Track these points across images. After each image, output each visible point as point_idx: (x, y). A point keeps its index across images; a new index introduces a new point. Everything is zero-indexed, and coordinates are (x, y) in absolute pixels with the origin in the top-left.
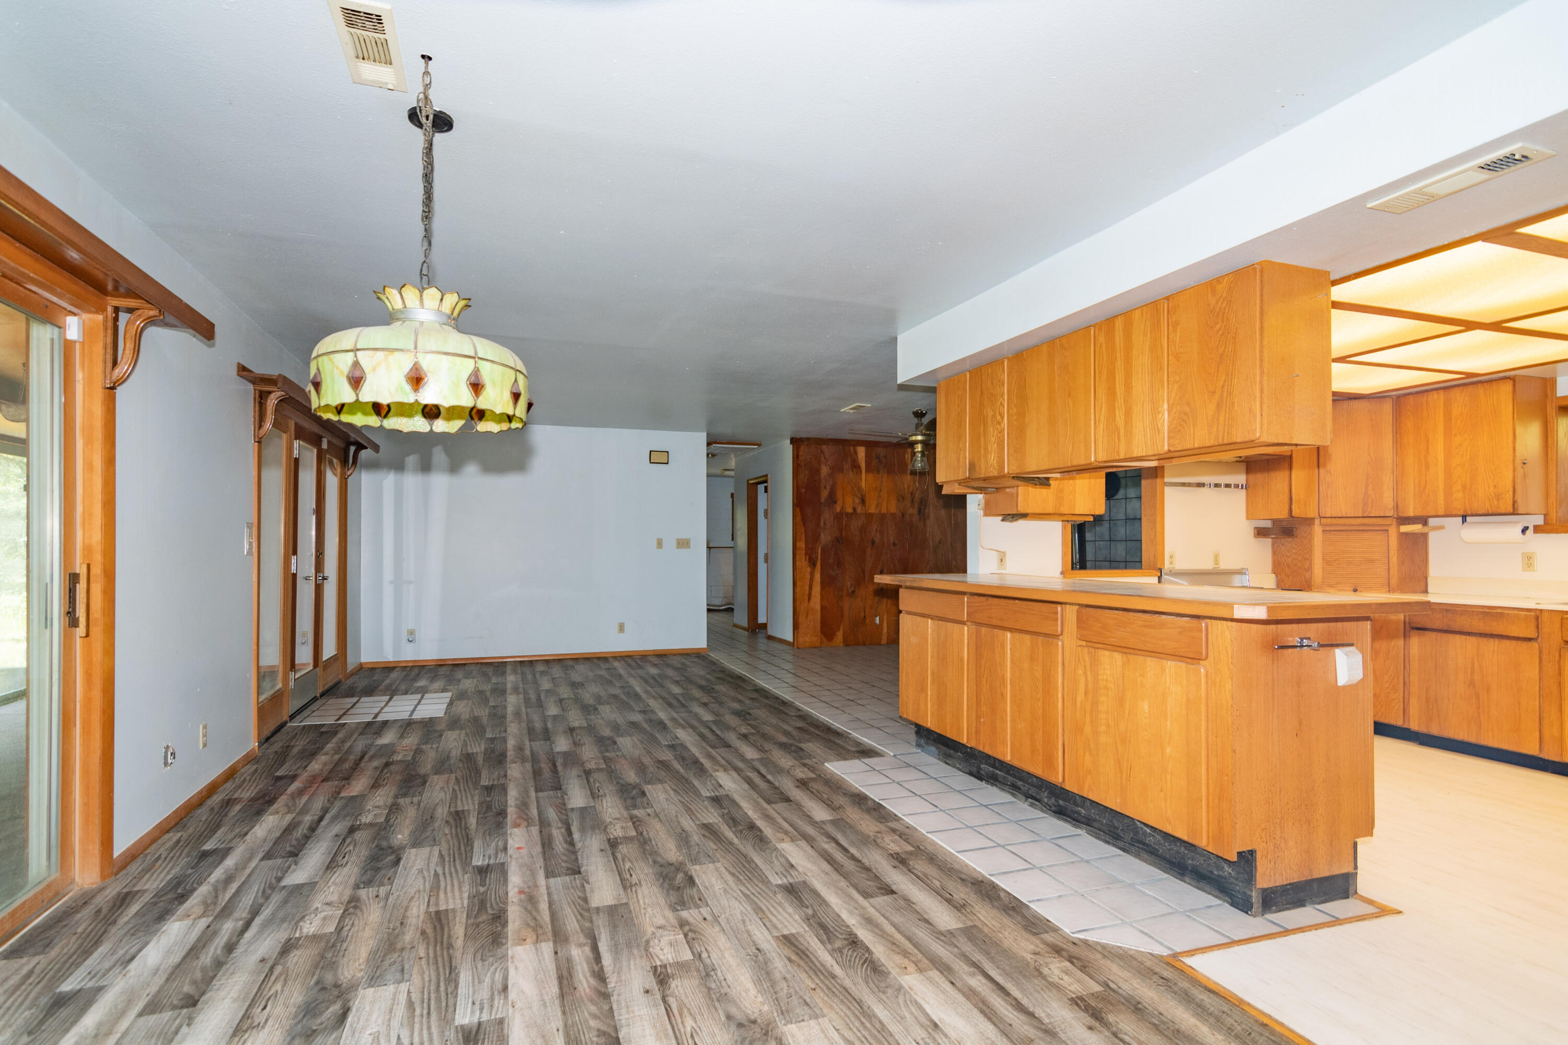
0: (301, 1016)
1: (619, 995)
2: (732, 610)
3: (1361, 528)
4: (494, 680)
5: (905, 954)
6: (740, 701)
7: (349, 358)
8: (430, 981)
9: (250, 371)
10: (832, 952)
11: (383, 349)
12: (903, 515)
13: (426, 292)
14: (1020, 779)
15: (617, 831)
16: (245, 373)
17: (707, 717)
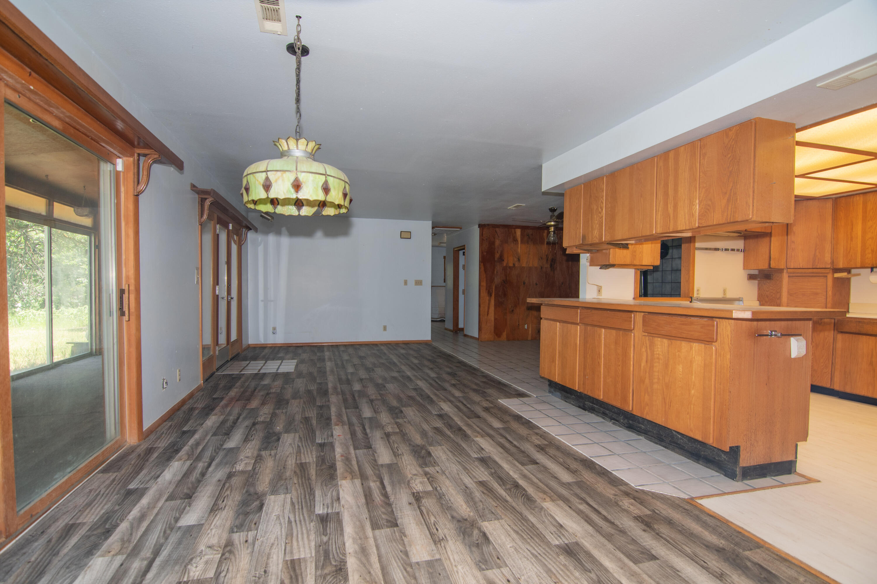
0: (241, 506)
1: (396, 505)
2: (444, 321)
3: (811, 275)
4: (318, 354)
5: (545, 492)
6: (450, 368)
7: (264, 175)
8: (301, 494)
9: (197, 187)
10: (505, 490)
11: (280, 171)
12: (542, 268)
13: (300, 141)
14: (608, 409)
15: (389, 429)
16: (194, 188)
17: (433, 375)
